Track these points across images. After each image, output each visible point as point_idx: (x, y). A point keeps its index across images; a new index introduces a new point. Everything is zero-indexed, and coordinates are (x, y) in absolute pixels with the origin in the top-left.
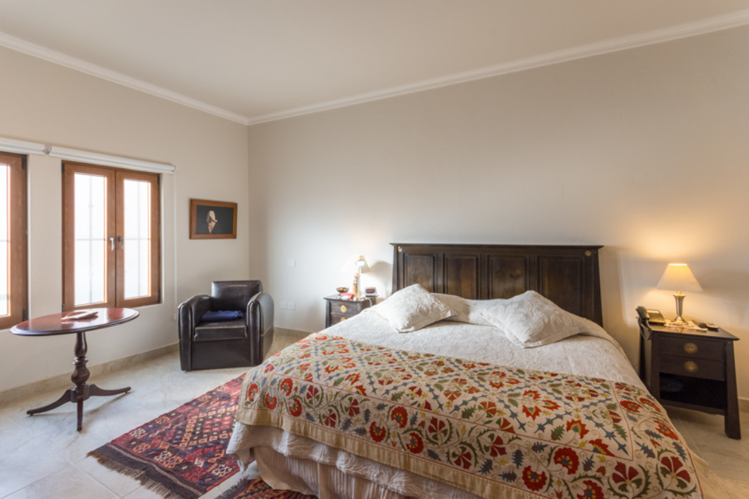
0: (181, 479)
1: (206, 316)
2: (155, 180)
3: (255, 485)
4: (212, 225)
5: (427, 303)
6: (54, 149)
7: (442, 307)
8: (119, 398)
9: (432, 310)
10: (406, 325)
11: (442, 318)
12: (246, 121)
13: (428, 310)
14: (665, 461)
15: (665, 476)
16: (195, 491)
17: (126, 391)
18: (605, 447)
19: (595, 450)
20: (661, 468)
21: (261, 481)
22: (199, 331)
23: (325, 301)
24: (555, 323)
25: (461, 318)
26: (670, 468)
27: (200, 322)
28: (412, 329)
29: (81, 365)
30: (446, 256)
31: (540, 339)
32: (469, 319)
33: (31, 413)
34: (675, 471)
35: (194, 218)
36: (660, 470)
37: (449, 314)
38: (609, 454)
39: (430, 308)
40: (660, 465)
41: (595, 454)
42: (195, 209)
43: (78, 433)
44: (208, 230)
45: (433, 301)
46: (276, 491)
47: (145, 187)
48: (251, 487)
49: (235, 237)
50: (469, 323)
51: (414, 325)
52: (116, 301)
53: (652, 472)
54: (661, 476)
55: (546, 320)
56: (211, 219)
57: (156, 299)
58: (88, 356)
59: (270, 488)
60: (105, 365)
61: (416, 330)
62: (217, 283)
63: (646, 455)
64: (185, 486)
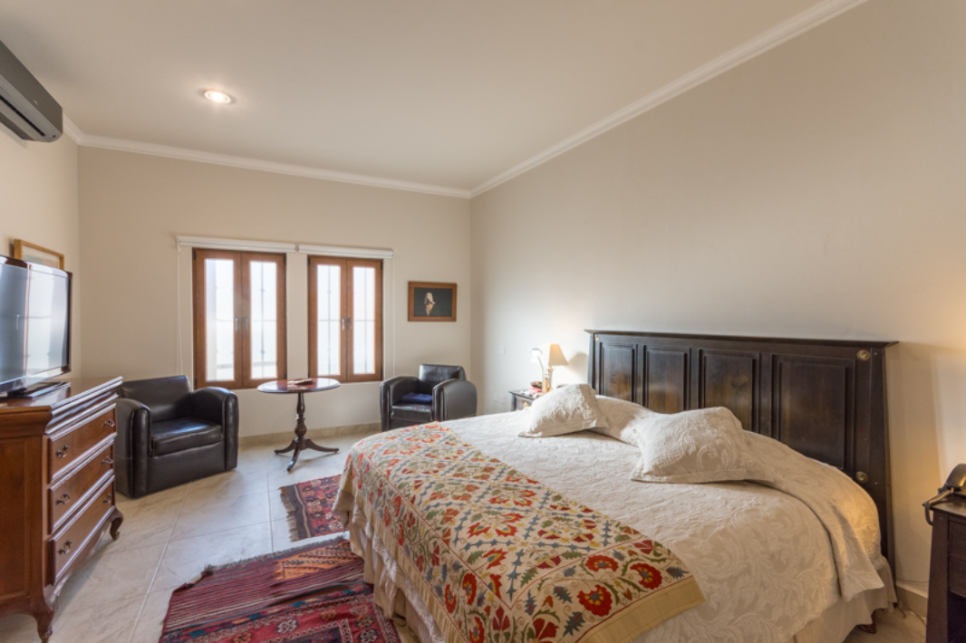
0: (309, 522)
1: (406, 397)
2: (378, 265)
3: (344, 544)
4: (430, 307)
5: (570, 407)
6: (301, 247)
7: (587, 413)
8: (328, 455)
9: (572, 417)
10: (533, 430)
11: (583, 428)
12: (467, 194)
13: (567, 415)
14: (539, 623)
15: (528, 639)
16: (308, 532)
17: (336, 451)
18: (498, 585)
19: (490, 586)
20: (530, 629)
21: (349, 543)
22: (395, 410)
23: (511, 395)
24: (705, 456)
25: (612, 433)
26: (538, 634)
27: (399, 402)
28: (540, 434)
29: (301, 421)
30: (649, 350)
31: (668, 474)
32: (620, 435)
33: (277, 452)
34: (541, 638)
35: (412, 300)
36: (527, 631)
37: (593, 425)
38: (498, 594)
39: (571, 413)
40: (531, 626)
41: (489, 591)
42: (413, 291)
43: (287, 472)
44: (425, 312)
45: (579, 406)
46: (353, 554)
47: (370, 272)
48: (340, 544)
49: (454, 320)
50: (618, 440)
51: (543, 430)
52: (347, 376)
53: (521, 628)
54: (526, 637)
55: (692, 450)
56: (428, 302)
57: (379, 375)
58: (305, 415)
59: (350, 550)
60: (338, 428)
61: (542, 437)
62: (425, 365)
63: (526, 608)
64: (307, 528)
